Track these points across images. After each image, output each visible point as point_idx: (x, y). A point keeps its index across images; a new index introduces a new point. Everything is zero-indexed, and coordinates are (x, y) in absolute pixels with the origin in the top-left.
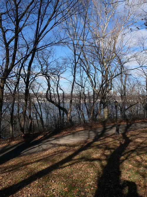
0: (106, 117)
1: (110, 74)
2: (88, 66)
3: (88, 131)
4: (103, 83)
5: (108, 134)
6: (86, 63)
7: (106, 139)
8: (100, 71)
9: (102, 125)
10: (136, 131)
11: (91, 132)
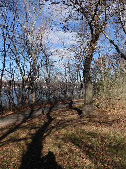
0: (34, 101)
1: (37, 64)
2: (17, 56)
3: (17, 114)
4: (31, 71)
5: (35, 115)
6: (15, 53)
7: (33, 120)
8: (29, 61)
9: (30, 108)
10: (57, 111)
11: (20, 115)
